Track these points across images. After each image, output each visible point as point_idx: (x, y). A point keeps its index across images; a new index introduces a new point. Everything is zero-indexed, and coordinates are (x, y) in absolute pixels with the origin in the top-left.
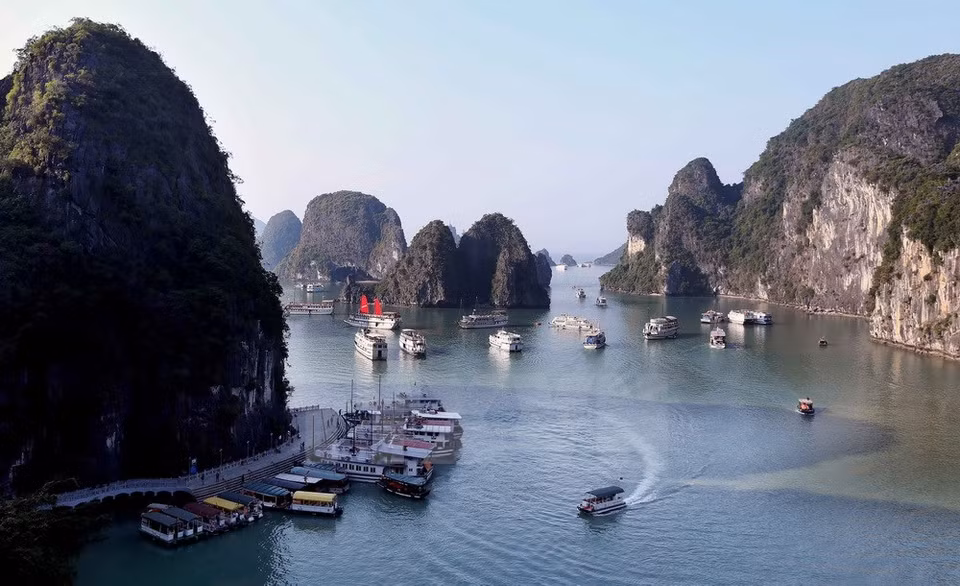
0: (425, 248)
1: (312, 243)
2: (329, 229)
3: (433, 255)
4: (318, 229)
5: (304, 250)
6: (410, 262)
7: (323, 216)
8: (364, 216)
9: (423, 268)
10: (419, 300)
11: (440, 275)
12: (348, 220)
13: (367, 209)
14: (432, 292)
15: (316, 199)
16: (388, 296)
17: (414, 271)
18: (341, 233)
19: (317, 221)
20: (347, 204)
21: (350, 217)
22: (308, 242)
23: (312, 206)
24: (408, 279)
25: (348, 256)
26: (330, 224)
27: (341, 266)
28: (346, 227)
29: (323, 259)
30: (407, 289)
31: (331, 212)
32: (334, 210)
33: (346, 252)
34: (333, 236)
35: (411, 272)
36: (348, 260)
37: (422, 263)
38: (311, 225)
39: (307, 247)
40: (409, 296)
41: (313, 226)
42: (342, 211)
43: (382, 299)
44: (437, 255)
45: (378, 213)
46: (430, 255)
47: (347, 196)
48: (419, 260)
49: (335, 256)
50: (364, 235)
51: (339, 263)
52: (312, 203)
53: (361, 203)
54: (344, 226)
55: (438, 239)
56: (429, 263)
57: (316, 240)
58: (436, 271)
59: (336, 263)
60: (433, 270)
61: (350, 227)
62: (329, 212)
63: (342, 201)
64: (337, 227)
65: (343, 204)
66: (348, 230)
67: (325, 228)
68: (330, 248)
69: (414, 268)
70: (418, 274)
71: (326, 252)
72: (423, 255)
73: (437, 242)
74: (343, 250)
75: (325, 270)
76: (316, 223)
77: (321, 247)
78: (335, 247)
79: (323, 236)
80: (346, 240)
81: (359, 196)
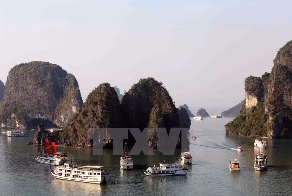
0: (96, 104)
1: (12, 101)
2: (25, 90)
3: (103, 109)
4: (17, 90)
5: (7, 106)
6: (85, 114)
7: (21, 80)
8: (51, 80)
9: (95, 119)
12: (39, 83)
13: (53, 74)
15: (15, 67)
16: (69, 139)
17: (88, 121)
18: (34, 93)
19: (16, 84)
20: (38, 71)
21: (40, 81)
22: (9, 99)
23: (12, 72)
24: (84, 127)
25: (39, 110)
26: (25, 86)
27: (34, 117)
28: (37, 88)
29: (21, 112)
30: (83, 134)
31: (26, 77)
32: (29, 76)
33: (38, 107)
34: (27, 95)
35: (86, 122)
36: (39, 113)
37: (94, 115)
38: (12, 87)
39: (8, 103)
40: (84, 140)
41: (13, 88)
42: (35, 76)
43: (64, 142)
44: (105, 109)
45: (62, 77)
46: (100, 109)
47: (38, 65)
48: (92, 113)
49: (29, 110)
50: (51, 94)
51: (32, 115)
52: (12, 70)
53: (49, 70)
54: (36, 88)
55: (106, 97)
56: (100, 115)
57: (16, 98)
58: (104, 121)
59: (30, 115)
60: (103, 120)
61: (41, 88)
62: (25, 77)
63: (35, 69)
64: (30, 88)
65: (36, 71)
66: (39, 91)
67: (22, 89)
68: (26, 104)
69: (88, 119)
70: (91, 123)
71: (22, 107)
72: (95, 109)
73: (105, 99)
74: (35, 105)
75: (22, 120)
76: (15, 86)
77: (19, 104)
78: (29, 103)
79: (21, 95)
80: (38, 98)
81: (47, 65)
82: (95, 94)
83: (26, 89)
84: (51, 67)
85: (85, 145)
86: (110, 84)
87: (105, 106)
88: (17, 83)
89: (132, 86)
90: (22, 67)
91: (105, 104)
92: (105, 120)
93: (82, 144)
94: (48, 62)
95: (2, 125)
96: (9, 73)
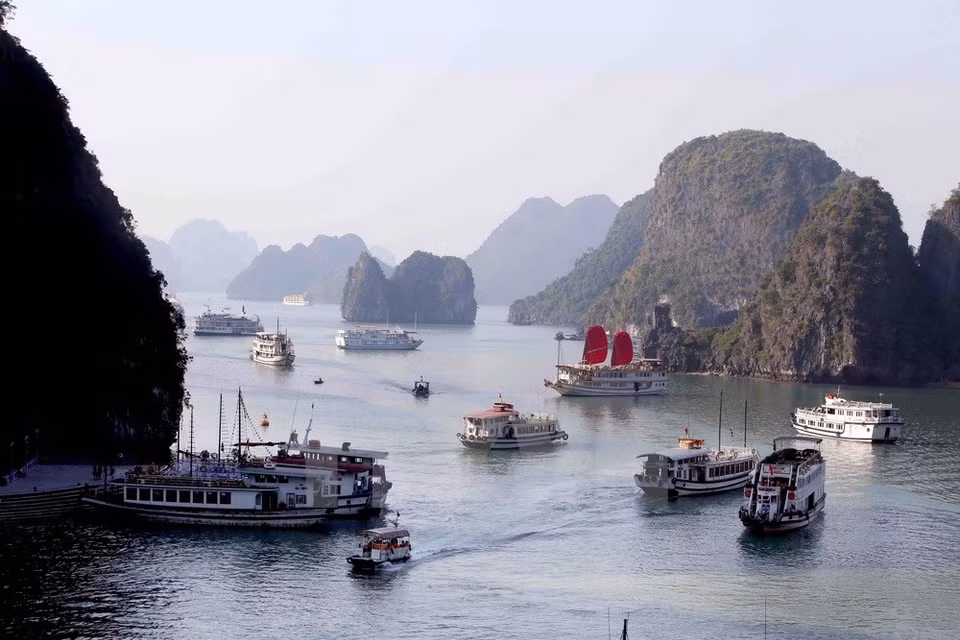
1: (665, 253)
2: (704, 220)
3: (839, 258)
4: (680, 218)
5: (647, 270)
6: (788, 276)
7: (693, 190)
8: (787, 189)
9: (813, 289)
10: (798, 365)
11: (851, 304)
12: (746, 200)
14: (830, 345)
15: (680, 149)
16: (738, 355)
17: (793, 296)
18: (731, 230)
19: (679, 200)
20: (748, 160)
21: (751, 192)
22: (657, 250)
23: (670, 165)
24: (780, 314)
25: (743, 286)
26: (707, 209)
27: (728, 307)
28: (741, 215)
29: (687, 291)
30: (776, 338)
31: (709, 180)
32: (718, 176)
33: (740, 276)
34: (711, 236)
35: (787, 298)
36: (743, 293)
37: (814, 275)
38: (666, 211)
39: (654, 262)
40: (778, 354)
41: (669, 214)
42: (735, 178)
43: (726, 362)
44: (848, 258)
45: (821, 181)
46: (832, 258)
47: (749, 142)
48: (808, 268)
49: (714, 284)
50: (782, 233)
51: (722, 301)
52: (670, 159)
53: (780, 159)
54: (737, 214)
55: (854, 221)
56: (829, 276)
57: (675, 245)
58: (841, 296)
59: (714, 301)
60: (835, 294)
61: (751, 216)
62: (706, 181)
63: (737, 155)
64: (721, 215)
65: (739, 160)
66: (745, 222)
67: (696, 217)
68: (705, 264)
69: (796, 289)
70: (801, 302)
71: (693, 275)
72: (817, 259)
73: (851, 226)
74: (731, 270)
75: (690, 316)
76: (676, 207)
77: (683, 263)
78: (715, 263)
79: (690, 235)
80: (742, 246)
81: (777, 143)
82: (827, 210)
83: (707, 220)
84: (787, 150)
85: (779, 370)
86: (878, 182)
87: (846, 247)
88: (681, 198)
89: (953, 191)
90: (699, 149)
91: (849, 243)
92: (845, 293)
93: (772, 369)
94: (781, 134)
95: (632, 330)
96: (661, 168)
